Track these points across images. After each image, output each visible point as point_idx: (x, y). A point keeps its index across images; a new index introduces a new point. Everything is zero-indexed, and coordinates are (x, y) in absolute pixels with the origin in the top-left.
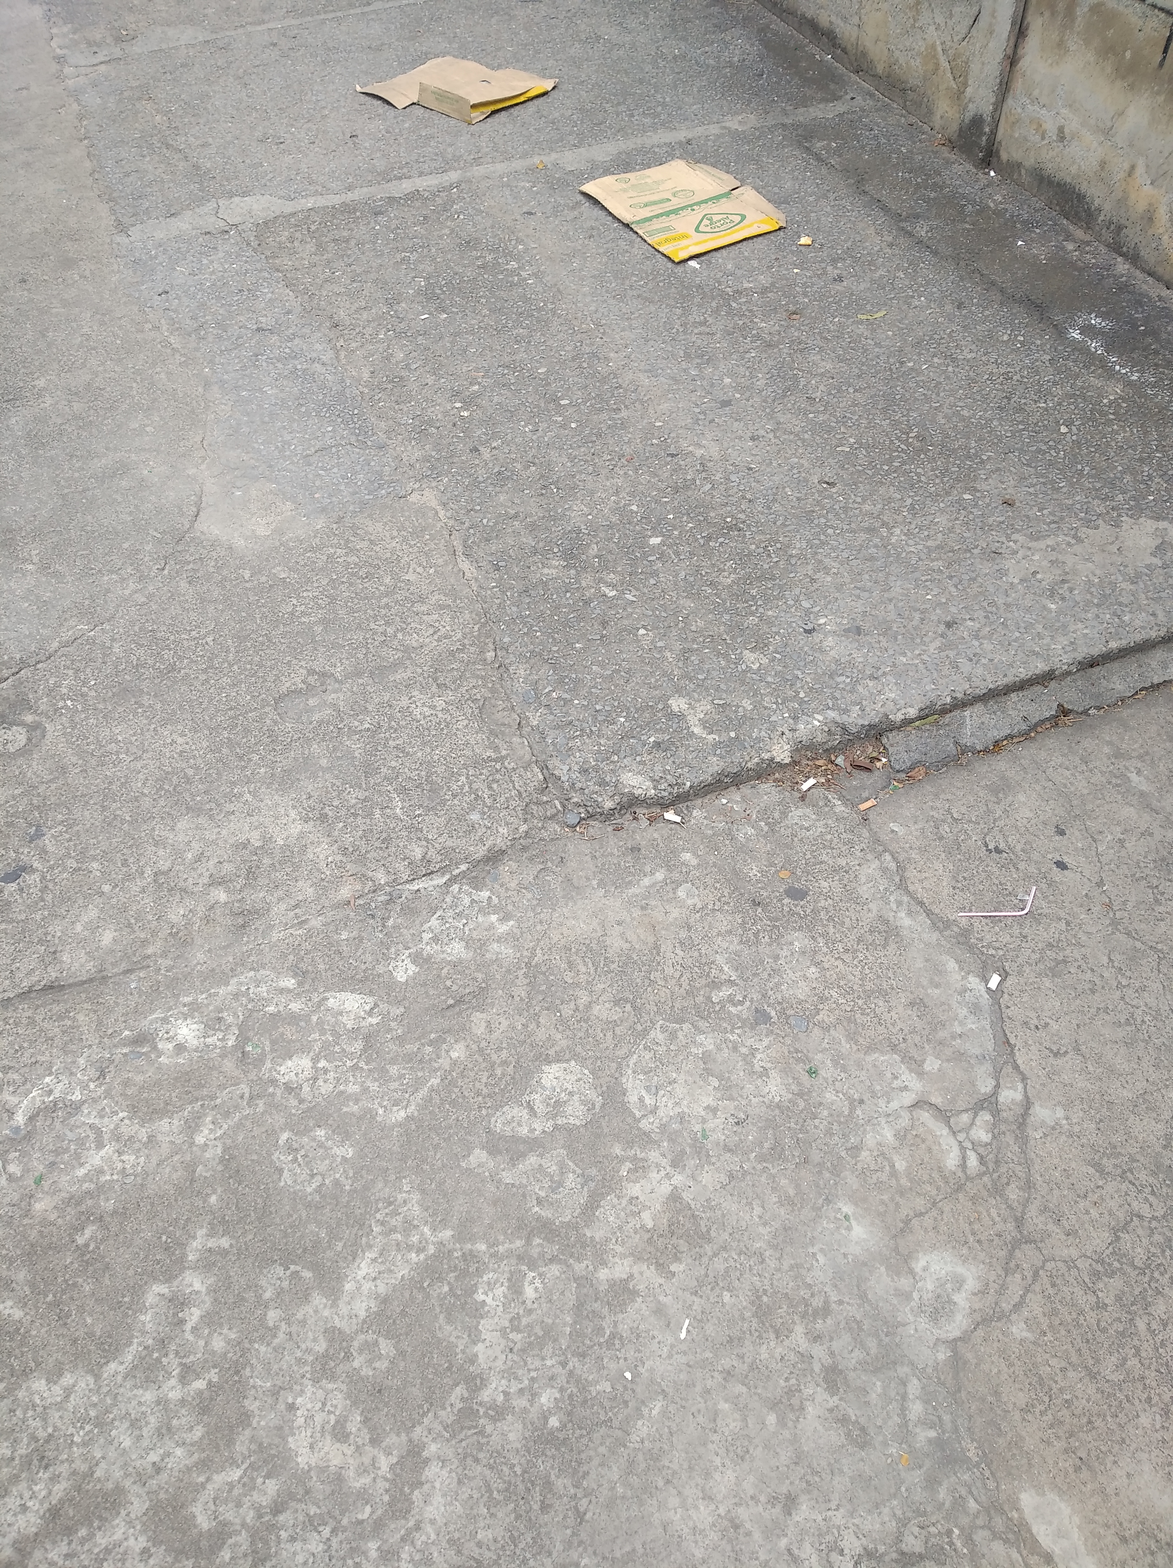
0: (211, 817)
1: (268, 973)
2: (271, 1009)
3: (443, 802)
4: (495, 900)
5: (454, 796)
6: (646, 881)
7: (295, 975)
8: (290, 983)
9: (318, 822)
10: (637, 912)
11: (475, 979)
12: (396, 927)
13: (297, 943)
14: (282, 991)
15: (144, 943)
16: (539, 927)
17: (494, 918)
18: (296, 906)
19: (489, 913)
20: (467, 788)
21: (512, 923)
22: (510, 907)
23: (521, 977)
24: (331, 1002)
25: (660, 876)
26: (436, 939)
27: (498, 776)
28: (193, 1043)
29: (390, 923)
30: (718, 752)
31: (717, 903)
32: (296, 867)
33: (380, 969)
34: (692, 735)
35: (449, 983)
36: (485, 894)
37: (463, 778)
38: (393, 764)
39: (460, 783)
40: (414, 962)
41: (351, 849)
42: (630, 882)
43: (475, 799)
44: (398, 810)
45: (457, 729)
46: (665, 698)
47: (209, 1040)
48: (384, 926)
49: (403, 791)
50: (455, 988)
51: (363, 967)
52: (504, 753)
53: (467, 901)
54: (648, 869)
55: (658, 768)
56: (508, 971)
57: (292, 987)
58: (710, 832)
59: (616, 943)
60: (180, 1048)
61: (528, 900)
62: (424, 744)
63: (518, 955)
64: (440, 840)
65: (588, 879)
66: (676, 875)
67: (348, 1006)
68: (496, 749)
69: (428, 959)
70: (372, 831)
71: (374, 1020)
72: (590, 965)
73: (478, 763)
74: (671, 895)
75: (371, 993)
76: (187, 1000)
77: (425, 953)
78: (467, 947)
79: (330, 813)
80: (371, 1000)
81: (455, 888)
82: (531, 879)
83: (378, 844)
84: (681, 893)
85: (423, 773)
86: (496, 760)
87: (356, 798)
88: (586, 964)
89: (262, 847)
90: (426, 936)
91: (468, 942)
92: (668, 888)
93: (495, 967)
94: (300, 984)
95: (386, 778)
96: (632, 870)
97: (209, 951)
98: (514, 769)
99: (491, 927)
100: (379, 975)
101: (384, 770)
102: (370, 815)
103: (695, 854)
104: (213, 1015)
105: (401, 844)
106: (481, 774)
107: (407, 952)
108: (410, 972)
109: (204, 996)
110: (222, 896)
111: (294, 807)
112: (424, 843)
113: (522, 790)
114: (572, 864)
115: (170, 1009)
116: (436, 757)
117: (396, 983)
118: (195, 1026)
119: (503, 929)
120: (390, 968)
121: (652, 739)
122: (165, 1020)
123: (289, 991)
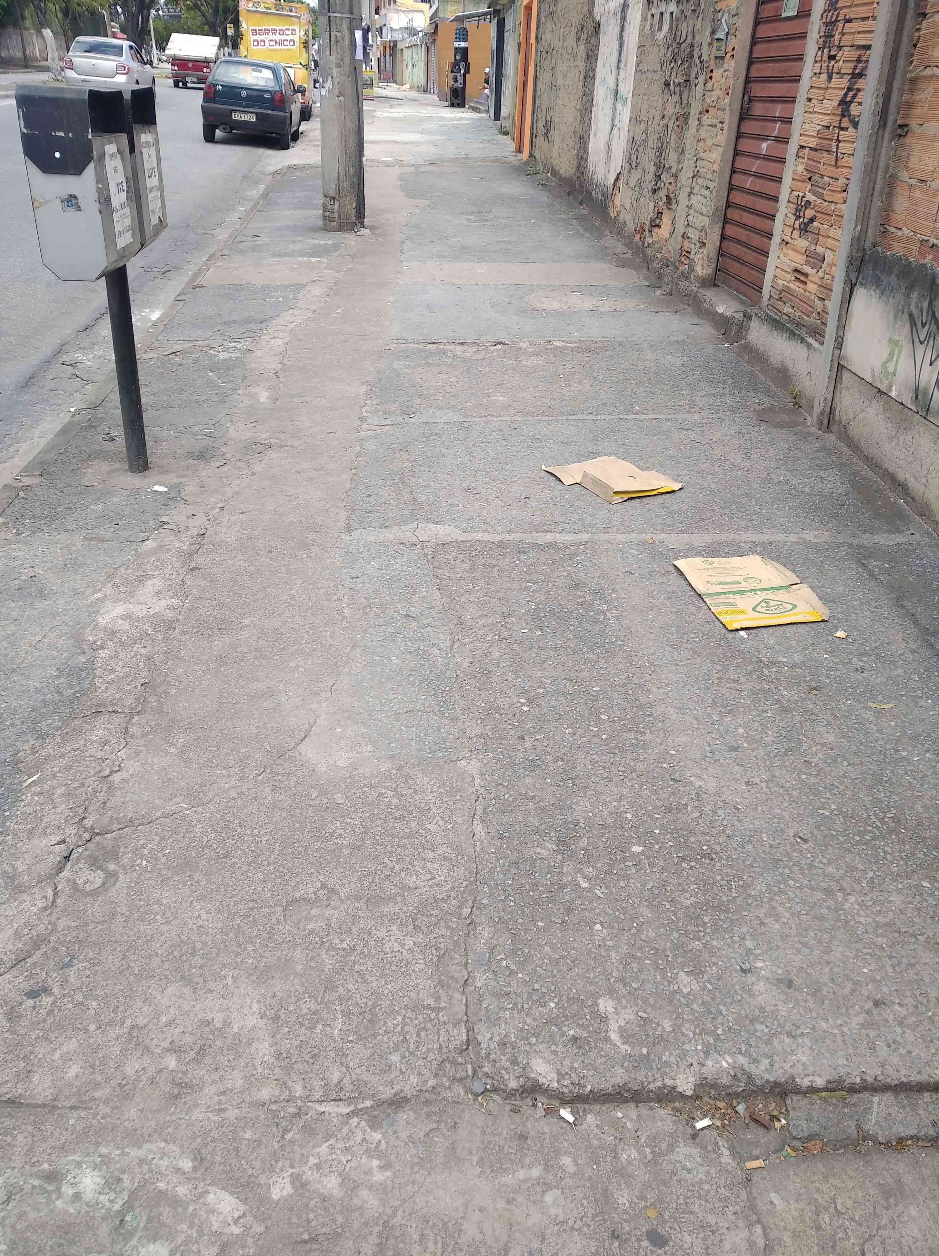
0: (195, 990)
1: (175, 1148)
2: (162, 1185)
3: (375, 1035)
4: (383, 1145)
5: (386, 1032)
6: (522, 1174)
7: (194, 1160)
8: (187, 1164)
9: (270, 1022)
10: (501, 1204)
11: (334, 1221)
12: (292, 1142)
13: (209, 1128)
14: (178, 1170)
15: (97, 1086)
16: (409, 1188)
17: (375, 1163)
18: (224, 1093)
19: (373, 1157)
20: (399, 1029)
21: (388, 1174)
22: (393, 1157)
23: (375, 1234)
24: (210, 1198)
25: (535, 1172)
26: (318, 1167)
27: (429, 1025)
28: (88, 1195)
29: (289, 1136)
30: (626, 1064)
31: (578, 1222)
32: (238, 1056)
33: (262, 1180)
34: (607, 1039)
35: (311, 1216)
36: (377, 1136)
37: (400, 1018)
38: (351, 986)
39: (395, 1022)
40: (292, 1183)
41: (284, 1055)
42: (506, 1170)
43: (403, 1041)
44: (336, 1031)
45: (413, 971)
46: (595, 996)
47: (102, 1198)
48: (283, 1137)
49: (347, 1014)
50: (314, 1223)
51: (250, 1172)
52: (443, 1004)
53: (359, 1138)
54: (527, 1161)
55: (567, 1062)
56: (366, 1224)
57: (187, 1170)
58: (596, 1143)
59: (471, 1231)
60: (77, 1196)
61: (411, 1156)
62: (382, 976)
63: (381, 1210)
64: (359, 1071)
65: (470, 1153)
66: (550, 1177)
67: (221, 1207)
68: (438, 999)
69: (304, 1185)
70: (308, 1043)
71: (236, 1230)
72: (439, 1245)
73: (418, 1007)
74: (538, 1197)
75: (245, 1201)
76: (103, 1150)
77: (304, 1177)
78: (342, 1185)
79: (283, 1016)
80: (242, 1208)
81: (355, 1121)
82: (422, 1135)
83: (307, 1057)
84: (549, 1198)
85: (370, 1003)
86: (433, 1010)
87: (309, 1009)
88: (436, 1243)
89: (221, 1029)
90: (313, 1161)
91: (344, 1179)
92: (539, 1189)
93: (356, 1214)
94: (195, 1169)
95: (340, 998)
96: (513, 1157)
97: (142, 1110)
98: (445, 1023)
99: (369, 1172)
100: (259, 1185)
101: (341, 990)
102: (312, 1028)
103: (575, 1160)
104: (116, 1174)
105: (325, 1064)
106: (416, 1019)
107: (291, 1171)
108: (285, 1193)
109: (118, 1152)
110: (171, 1062)
111: (259, 1001)
112: (344, 1069)
113: (444, 1045)
114: (462, 1133)
115: (88, 1155)
116: (386, 991)
117: (269, 1198)
118: (98, 1180)
119: (379, 1177)
120: (271, 1182)
121: (571, 1033)
122: (78, 1165)
123: (184, 1173)
